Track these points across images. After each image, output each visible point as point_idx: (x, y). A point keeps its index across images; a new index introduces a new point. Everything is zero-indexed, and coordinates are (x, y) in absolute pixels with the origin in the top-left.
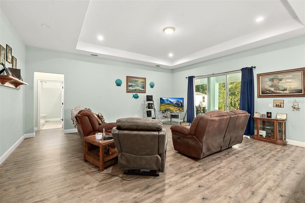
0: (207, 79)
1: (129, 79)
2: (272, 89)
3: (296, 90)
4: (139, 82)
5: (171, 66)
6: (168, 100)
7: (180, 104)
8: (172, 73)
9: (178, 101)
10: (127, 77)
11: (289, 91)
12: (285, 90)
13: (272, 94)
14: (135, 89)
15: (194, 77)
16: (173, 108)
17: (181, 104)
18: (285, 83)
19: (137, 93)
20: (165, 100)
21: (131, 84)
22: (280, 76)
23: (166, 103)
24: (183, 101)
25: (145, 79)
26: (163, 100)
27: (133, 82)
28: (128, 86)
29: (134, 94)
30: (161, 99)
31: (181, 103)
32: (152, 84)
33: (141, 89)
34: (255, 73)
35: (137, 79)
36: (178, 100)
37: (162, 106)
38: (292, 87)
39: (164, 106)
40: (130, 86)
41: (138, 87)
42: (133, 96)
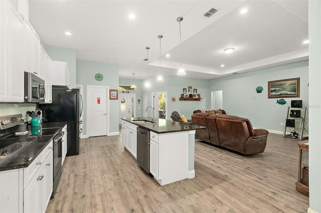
1: (271, 84)
4: (287, 84)
14: (279, 93)
19: (283, 99)
21: (274, 89)
25: (298, 79)
27: (278, 86)
28: (270, 91)
29: (279, 99)
33: (289, 93)
35: (282, 83)
40: (272, 91)
41: (284, 91)
42: (278, 102)
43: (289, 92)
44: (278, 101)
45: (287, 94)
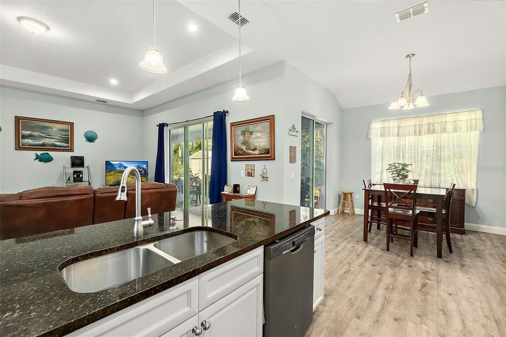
0: (183, 128)
1: (23, 123)
2: (244, 148)
3: (265, 150)
4: (55, 129)
5: (131, 103)
6: (122, 164)
7: (143, 171)
8: (143, 117)
9: (139, 167)
10: (17, 119)
11: (259, 151)
12: (255, 149)
13: (244, 155)
14: (41, 142)
15: (167, 125)
16: (131, 179)
17: (145, 172)
18: (255, 139)
19: (48, 152)
20: (116, 164)
21: (29, 132)
22: (251, 127)
23: (117, 170)
24: (147, 167)
25: (72, 124)
26: (113, 165)
27: (38, 129)
28: (20, 137)
29: (39, 153)
30: (108, 163)
31: (143, 169)
32: (89, 135)
33: (58, 144)
34: (229, 120)
35: (46, 124)
36: (140, 165)
37: (111, 175)
38: (262, 144)
39: (115, 176)
40: (24, 137)
41: (50, 140)
42: (37, 157)
43: (57, 142)
44: (37, 155)
45: (56, 146)
